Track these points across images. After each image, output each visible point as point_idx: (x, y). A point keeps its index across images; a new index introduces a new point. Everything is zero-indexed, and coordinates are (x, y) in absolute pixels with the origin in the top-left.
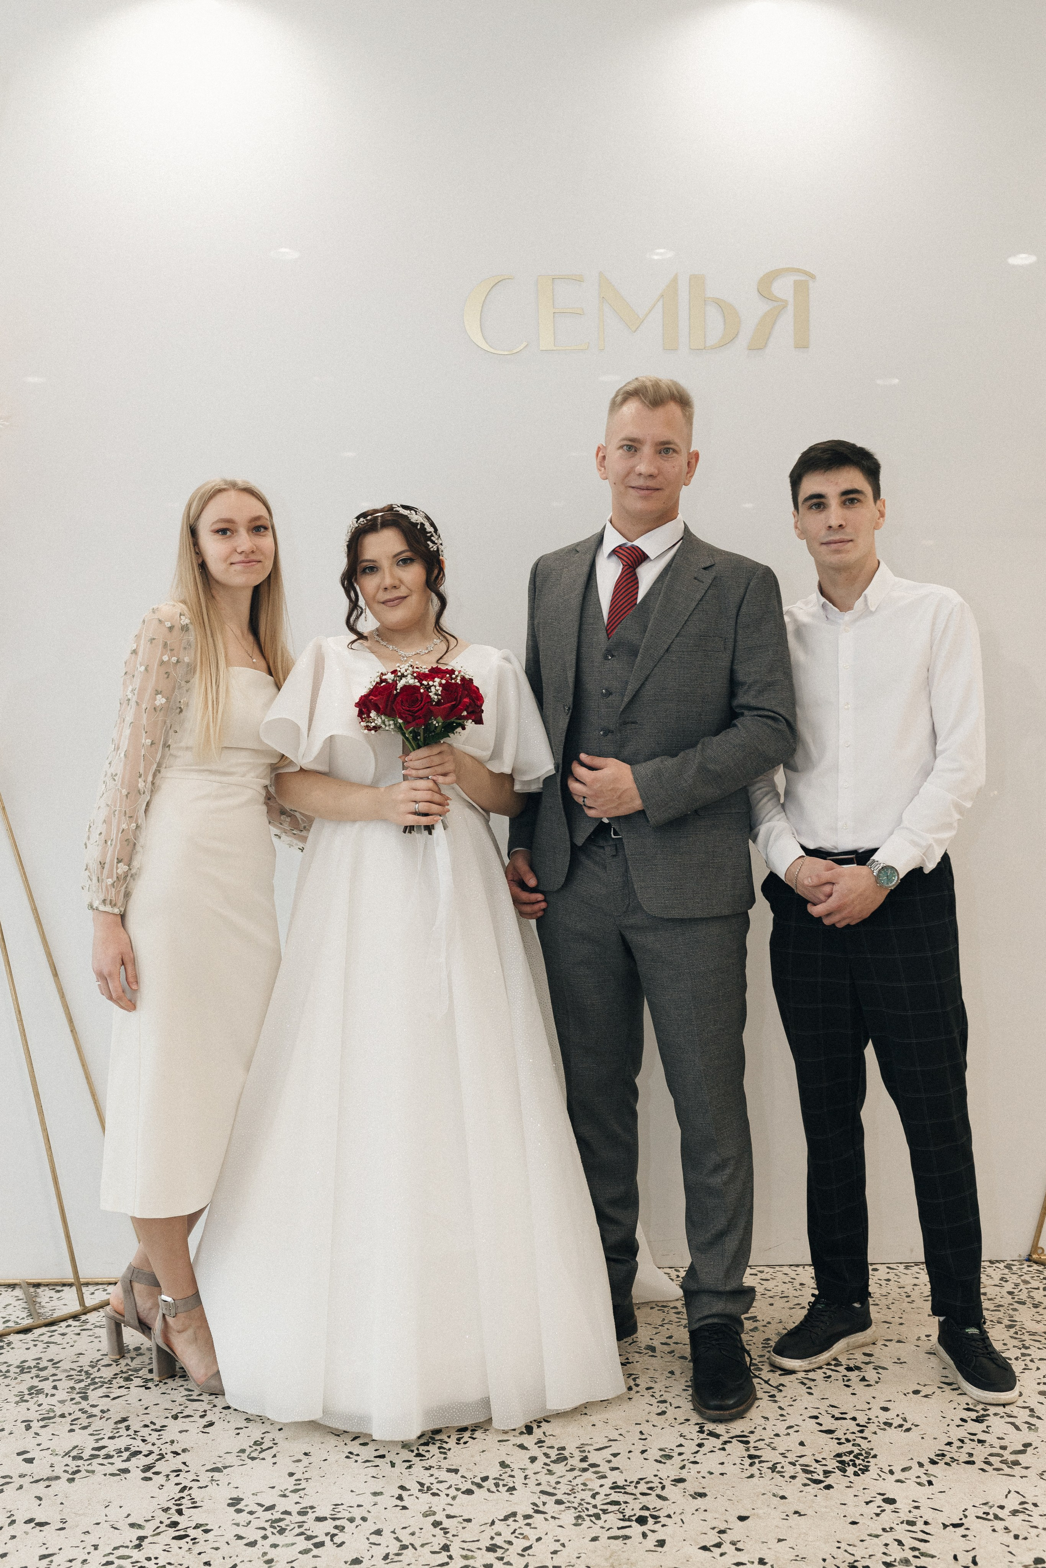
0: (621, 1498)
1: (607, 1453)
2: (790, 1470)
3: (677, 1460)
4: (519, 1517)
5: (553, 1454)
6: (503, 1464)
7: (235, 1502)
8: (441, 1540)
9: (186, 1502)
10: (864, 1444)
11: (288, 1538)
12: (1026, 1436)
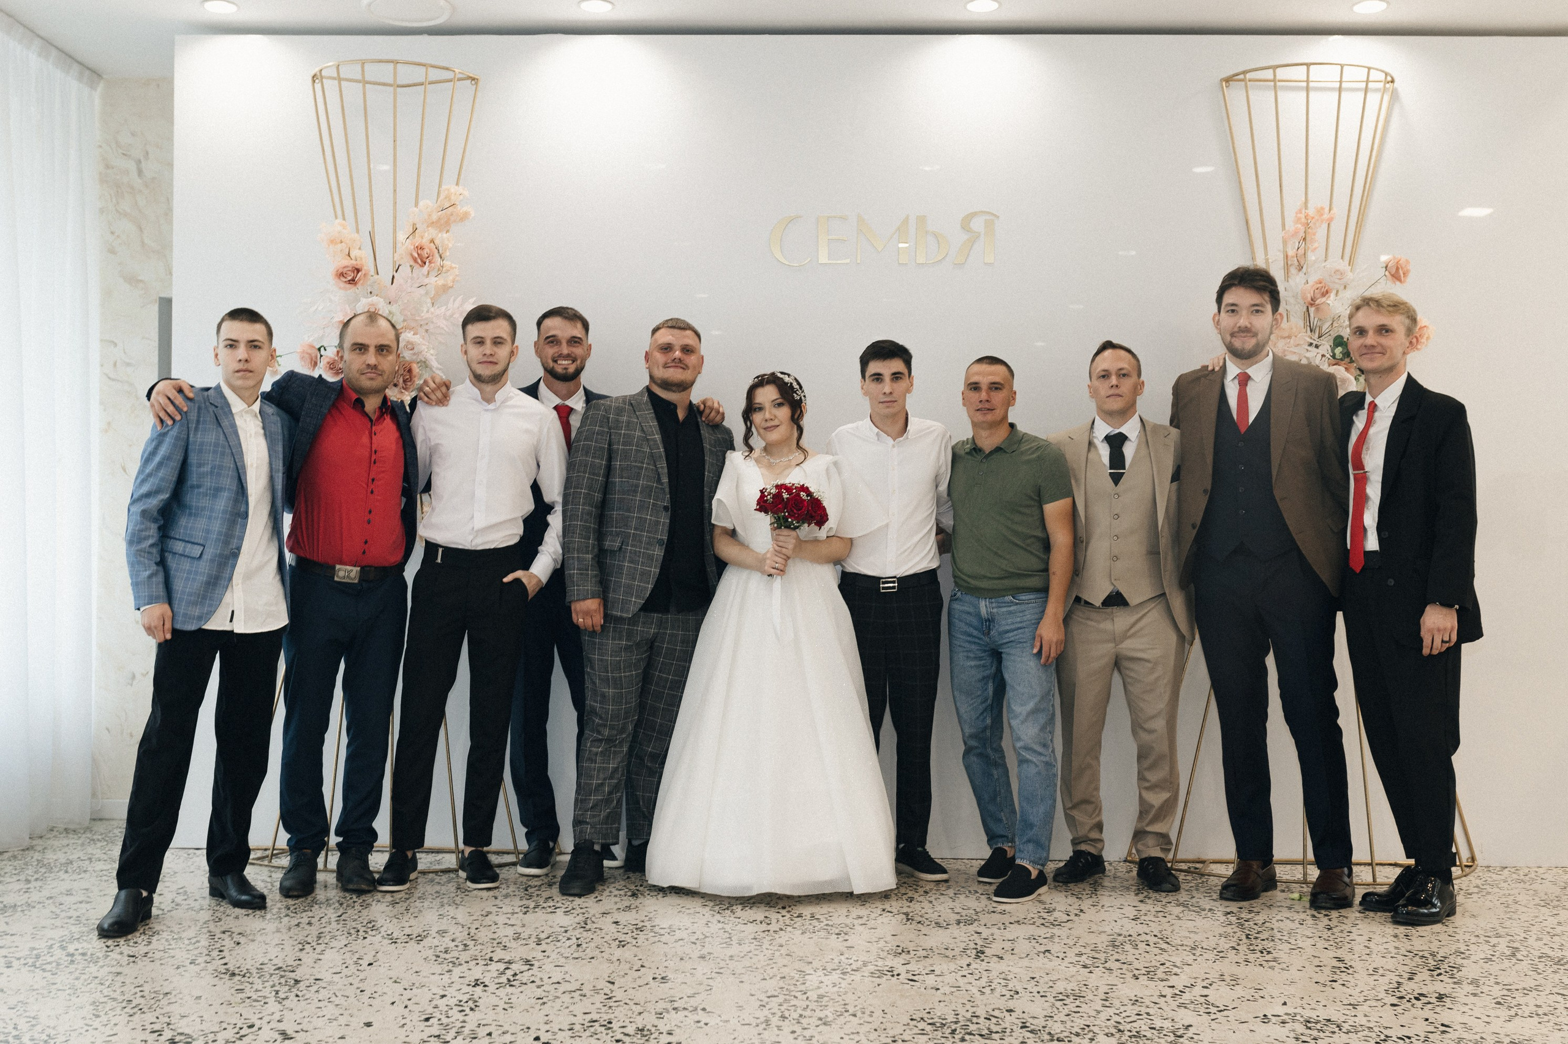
0: (829, 928)
1: (826, 916)
2: (927, 923)
3: (865, 918)
4: (771, 932)
5: (795, 915)
6: (766, 917)
7: (616, 923)
8: (727, 935)
9: (589, 922)
10: (975, 917)
11: (644, 932)
12: (1072, 917)
